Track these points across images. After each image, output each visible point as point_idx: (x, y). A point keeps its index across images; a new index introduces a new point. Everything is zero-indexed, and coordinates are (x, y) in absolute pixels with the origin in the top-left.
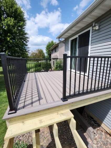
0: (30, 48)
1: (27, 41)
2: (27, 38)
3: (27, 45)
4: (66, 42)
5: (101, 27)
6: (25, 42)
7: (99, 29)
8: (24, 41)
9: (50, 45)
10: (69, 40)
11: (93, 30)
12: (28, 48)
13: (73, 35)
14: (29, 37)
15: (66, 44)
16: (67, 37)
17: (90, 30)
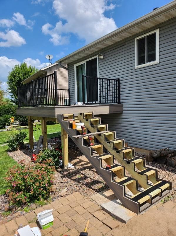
4: (69, 68)
5: (105, 57)
7: (103, 59)
10: (74, 65)
11: (99, 58)
13: (78, 61)
15: (69, 70)
16: (71, 62)
17: (97, 58)
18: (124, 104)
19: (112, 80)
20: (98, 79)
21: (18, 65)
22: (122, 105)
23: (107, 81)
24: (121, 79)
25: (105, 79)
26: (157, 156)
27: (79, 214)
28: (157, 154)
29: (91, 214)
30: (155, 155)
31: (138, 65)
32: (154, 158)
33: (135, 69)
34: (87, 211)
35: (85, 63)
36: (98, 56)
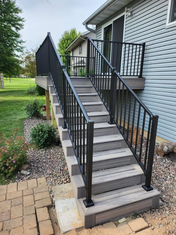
0: (24, 42)
1: (18, 26)
2: (20, 20)
3: (18, 36)
4: (97, 31)
6: (13, 29)
8: (13, 25)
9: (68, 40)
10: (101, 27)
12: (20, 43)
13: (106, 21)
14: (23, 19)
16: (98, 22)
18: (147, 77)
19: (137, 45)
20: (123, 45)
21: (67, 31)
22: (145, 79)
23: (133, 46)
24: (146, 44)
25: (129, 44)
26: (168, 150)
27: (23, 205)
28: (168, 148)
29: (36, 209)
30: (166, 149)
31: (171, 22)
32: (164, 153)
33: (167, 28)
34: (35, 204)
35: (112, 23)
36: (126, 12)
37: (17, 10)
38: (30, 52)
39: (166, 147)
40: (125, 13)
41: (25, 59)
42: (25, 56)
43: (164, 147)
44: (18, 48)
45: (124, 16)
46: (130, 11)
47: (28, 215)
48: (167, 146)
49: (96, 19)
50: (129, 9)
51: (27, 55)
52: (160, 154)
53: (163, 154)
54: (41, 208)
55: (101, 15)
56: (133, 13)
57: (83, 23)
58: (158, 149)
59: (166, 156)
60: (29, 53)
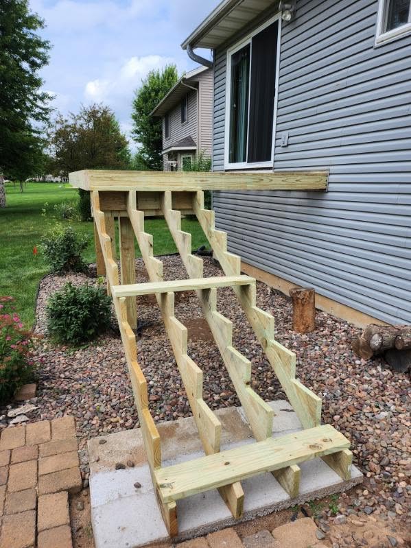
1: (36, 59)
2: (40, 44)
3: (36, 83)
4: (217, 63)
10: (226, 53)
11: (282, 20)
12: (42, 99)
13: (239, 35)
14: (47, 42)
15: (216, 69)
16: (219, 42)
21: (156, 71)
26: (381, 344)
27: (7, 487)
28: (382, 340)
29: (37, 499)
30: (376, 341)
31: (387, 31)
32: (374, 351)
33: (376, 45)
34: (37, 485)
35: (250, 41)
36: (280, 13)
37: (32, 22)
38: (66, 121)
39: (376, 337)
40: (278, 17)
41: (56, 138)
42: (53, 130)
43: (373, 338)
44: (37, 110)
45: (277, 22)
46: (291, 10)
47: (17, 513)
48: (380, 334)
49: (213, 32)
50: (286, 6)
51: (59, 127)
52: (365, 354)
53: (371, 354)
54: (52, 495)
55: (223, 23)
56: (298, 14)
57: (182, 45)
58: (359, 342)
59: (379, 360)
60: (65, 124)
